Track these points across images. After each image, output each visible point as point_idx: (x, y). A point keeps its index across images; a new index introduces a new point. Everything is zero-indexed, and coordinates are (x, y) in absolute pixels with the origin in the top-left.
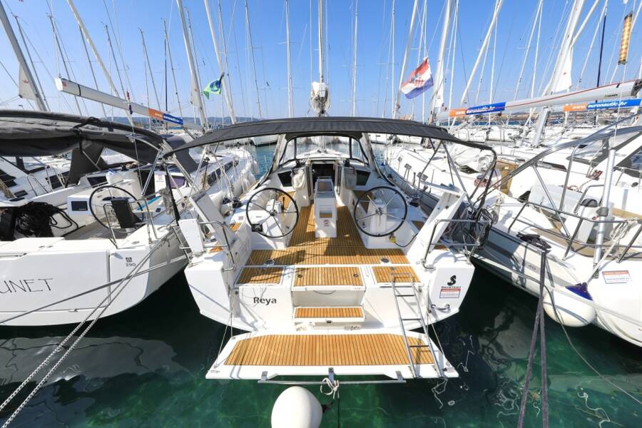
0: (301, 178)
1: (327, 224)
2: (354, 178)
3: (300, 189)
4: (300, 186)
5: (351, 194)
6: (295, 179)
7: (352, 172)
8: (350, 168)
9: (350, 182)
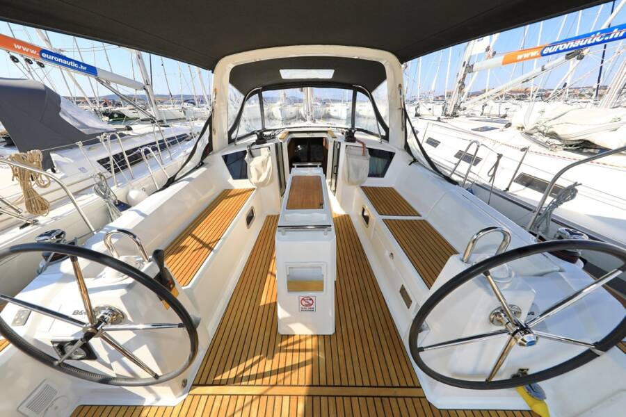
0: (264, 164)
1: (308, 305)
2: (365, 163)
3: (263, 184)
4: (262, 179)
5: (357, 193)
6: (254, 165)
7: (361, 152)
8: (356, 144)
9: (357, 170)
